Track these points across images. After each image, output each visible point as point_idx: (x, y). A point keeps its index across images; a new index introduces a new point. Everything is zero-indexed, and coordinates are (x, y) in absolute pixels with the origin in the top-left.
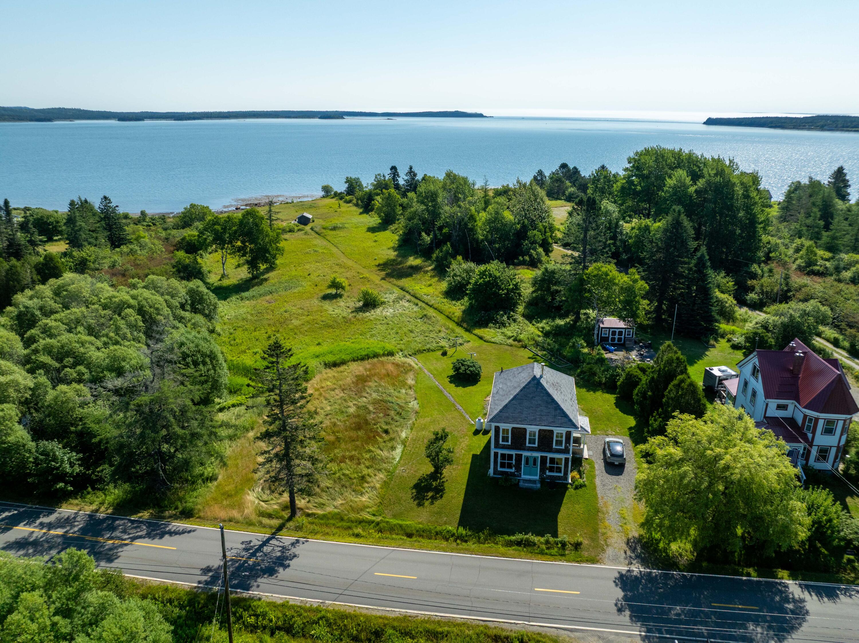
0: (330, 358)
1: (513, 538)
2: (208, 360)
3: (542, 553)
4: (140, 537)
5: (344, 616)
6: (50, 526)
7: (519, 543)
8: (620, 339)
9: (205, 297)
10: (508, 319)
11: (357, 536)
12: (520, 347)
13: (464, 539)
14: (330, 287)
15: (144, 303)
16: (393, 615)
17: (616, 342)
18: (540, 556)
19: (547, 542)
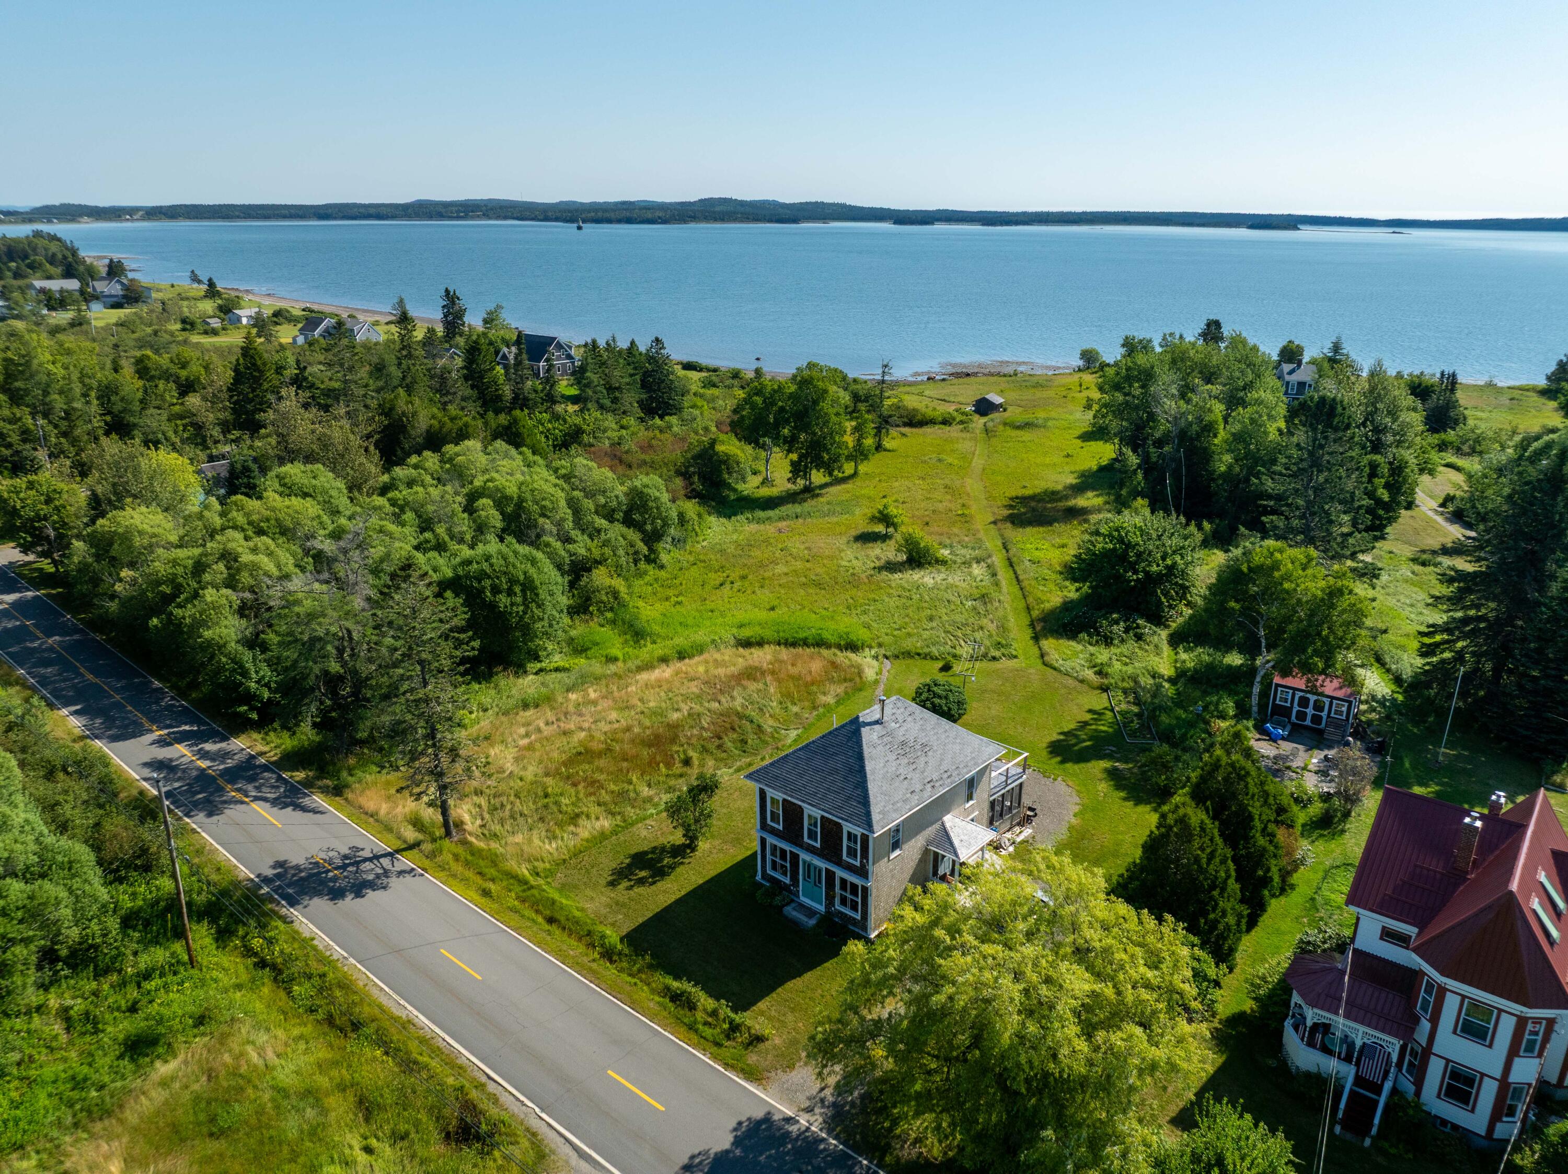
0: (746, 633)
1: (675, 984)
2: (517, 589)
3: (692, 1027)
4: (265, 800)
5: (345, 985)
6: (204, 755)
7: (676, 997)
8: (1317, 719)
9: (651, 504)
10: (1127, 631)
11: (486, 893)
12: (1098, 688)
13: (609, 955)
14: (873, 519)
15: (528, 496)
16: (397, 1012)
17: (1308, 722)
18: (683, 1029)
19: (714, 1013)
